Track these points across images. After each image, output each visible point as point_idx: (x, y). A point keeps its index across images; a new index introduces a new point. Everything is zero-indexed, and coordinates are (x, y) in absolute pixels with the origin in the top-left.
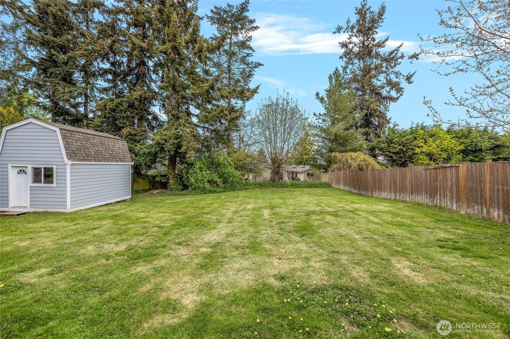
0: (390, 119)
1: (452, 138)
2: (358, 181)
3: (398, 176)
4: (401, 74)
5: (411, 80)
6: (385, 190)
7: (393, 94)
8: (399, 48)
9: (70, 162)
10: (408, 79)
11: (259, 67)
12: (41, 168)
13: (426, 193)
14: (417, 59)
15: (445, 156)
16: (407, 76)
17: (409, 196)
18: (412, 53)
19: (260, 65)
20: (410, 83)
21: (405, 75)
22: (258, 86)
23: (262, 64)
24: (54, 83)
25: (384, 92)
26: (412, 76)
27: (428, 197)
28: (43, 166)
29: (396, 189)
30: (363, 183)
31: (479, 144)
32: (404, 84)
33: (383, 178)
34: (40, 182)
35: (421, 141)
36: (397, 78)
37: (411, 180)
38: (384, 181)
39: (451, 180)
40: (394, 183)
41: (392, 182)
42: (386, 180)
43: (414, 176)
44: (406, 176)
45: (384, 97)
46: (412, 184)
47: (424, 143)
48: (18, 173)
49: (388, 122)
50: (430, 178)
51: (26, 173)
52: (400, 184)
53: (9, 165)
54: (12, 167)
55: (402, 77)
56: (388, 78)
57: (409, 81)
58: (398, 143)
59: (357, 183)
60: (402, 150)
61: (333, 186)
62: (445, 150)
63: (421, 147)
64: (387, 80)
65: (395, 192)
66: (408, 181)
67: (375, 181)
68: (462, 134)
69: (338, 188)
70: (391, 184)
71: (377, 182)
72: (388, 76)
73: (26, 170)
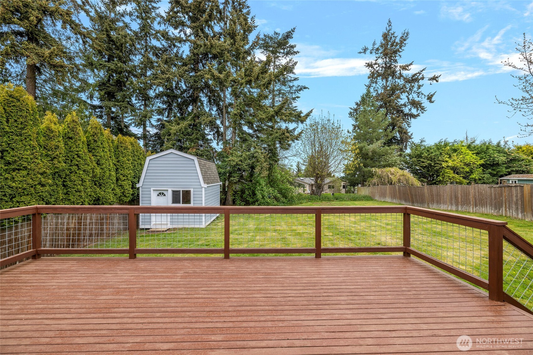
0: (412, 134)
1: (473, 154)
2: (412, 195)
4: (423, 94)
5: (433, 100)
6: (445, 203)
7: (414, 111)
8: (421, 71)
9: (206, 186)
10: (430, 98)
13: (491, 205)
14: (437, 81)
15: (468, 170)
16: (428, 96)
17: (473, 208)
18: (432, 77)
19: (305, 88)
20: (431, 102)
21: (427, 95)
23: (308, 88)
24: (123, 107)
25: (406, 110)
26: (432, 96)
27: (493, 209)
28: (181, 190)
29: (458, 202)
30: (418, 197)
31: (496, 159)
32: (425, 103)
33: (441, 193)
34: (180, 203)
35: (446, 156)
36: (418, 97)
37: (475, 195)
38: (444, 196)
39: (517, 196)
40: (455, 197)
41: (453, 197)
43: (478, 192)
44: (469, 192)
45: (405, 114)
46: (475, 198)
47: (449, 158)
48: (158, 195)
49: (410, 138)
50: (495, 194)
51: (165, 195)
52: (461, 198)
53: (152, 189)
54: (154, 190)
55: (423, 96)
56: (410, 97)
57: (431, 100)
58: (426, 158)
59: (410, 197)
60: (430, 165)
61: (376, 198)
62: (468, 165)
63: (447, 162)
64: (408, 99)
65: (457, 205)
66: (471, 196)
67: (432, 195)
68: (481, 151)
69: (383, 200)
70: (451, 198)
71: (435, 196)
72: (409, 95)
73: (165, 193)
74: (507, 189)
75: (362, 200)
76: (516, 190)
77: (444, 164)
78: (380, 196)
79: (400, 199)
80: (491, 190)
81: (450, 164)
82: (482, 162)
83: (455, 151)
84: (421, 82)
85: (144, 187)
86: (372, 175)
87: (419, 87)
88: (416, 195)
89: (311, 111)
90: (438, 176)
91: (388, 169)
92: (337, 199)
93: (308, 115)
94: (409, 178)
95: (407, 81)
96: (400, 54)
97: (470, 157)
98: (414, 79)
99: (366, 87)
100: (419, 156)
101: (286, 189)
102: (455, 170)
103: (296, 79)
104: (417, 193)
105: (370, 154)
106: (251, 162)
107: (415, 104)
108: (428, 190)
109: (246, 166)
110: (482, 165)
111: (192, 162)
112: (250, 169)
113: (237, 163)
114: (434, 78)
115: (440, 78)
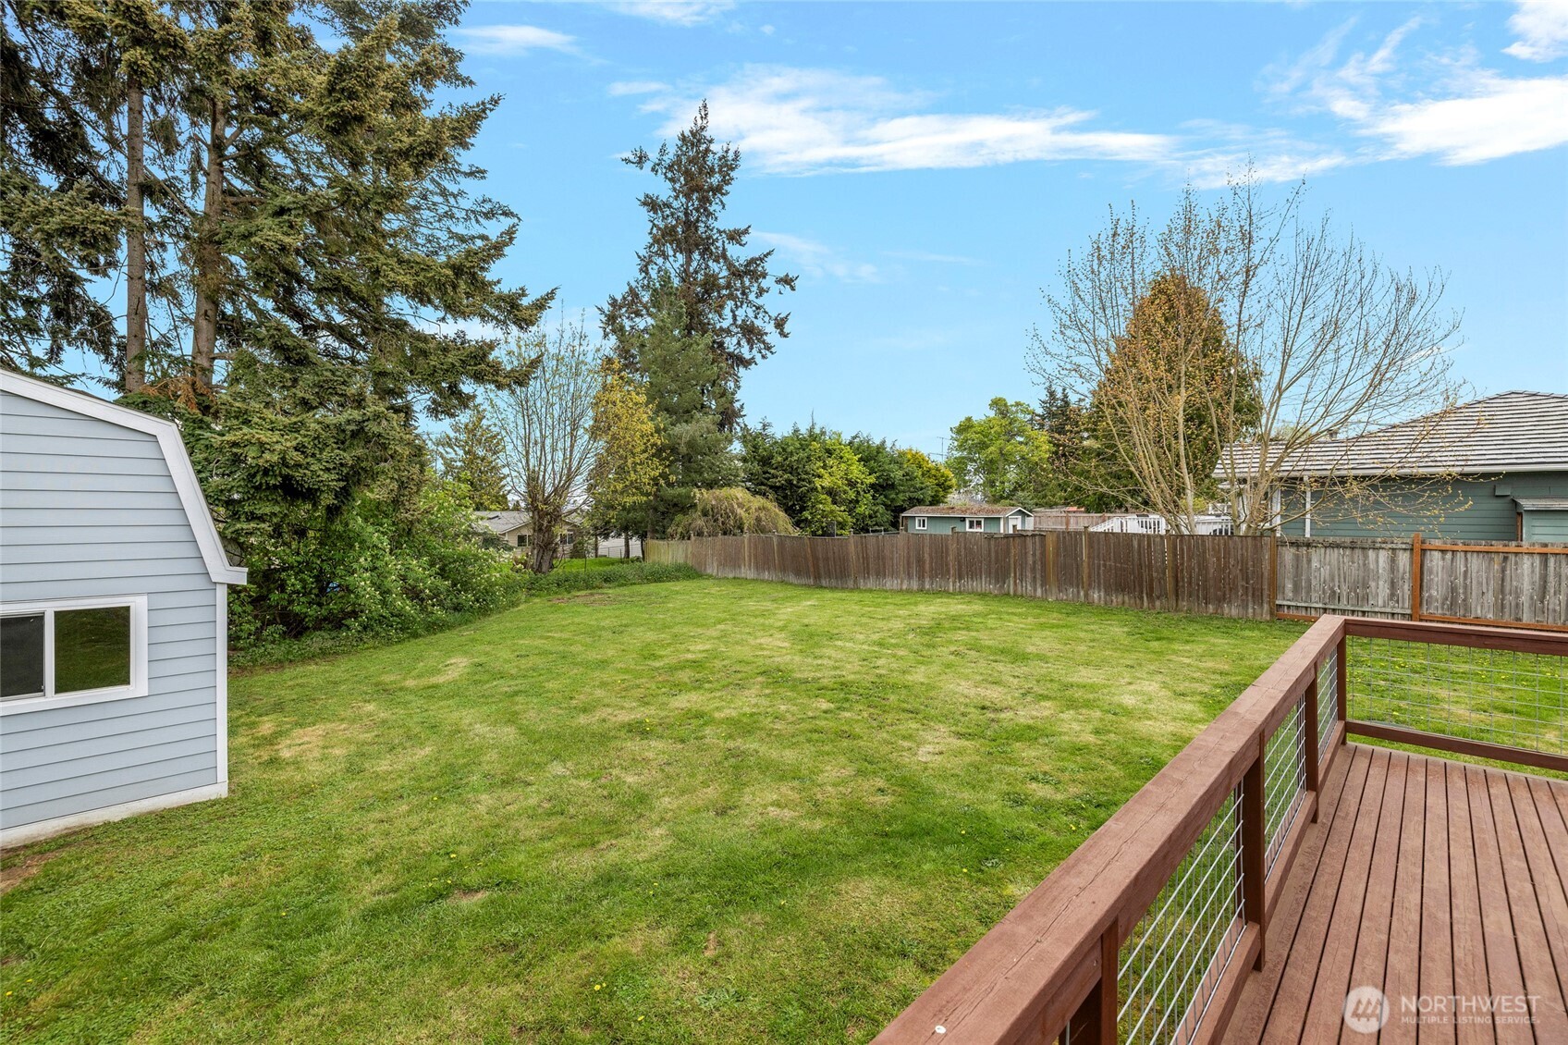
0: (742, 406)
1: (859, 461)
3: (927, 549)
4: (766, 312)
5: (786, 331)
6: (894, 574)
7: (745, 352)
8: (765, 257)
10: (780, 324)
11: (502, 218)
13: (989, 574)
14: (793, 289)
15: (853, 495)
16: (776, 319)
17: (954, 582)
18: (782, 275)
19: (507, 213)
20: (783, 335)
21: (773, 315)
22: (552, 292)
23: (515, 215)
25: (730, 343)
26: (784, 320)
27: (993, 581)
29: (924, 571)
30: (831, 563)
31: (891, 475)
32: (772, 337)
33: (887, 553)
35: (818, 463)
36: (756, 318)
37: (959, 554)
38: (892, 559)
39: (1034, 555)
40: (918, 561)
41: (913, 560)
43: (965, 548)
44: (947, 549)
45: (727, 355)
46: (959, 562)
47: (822, 468)
49: (737, 414)
50: (997, 552)
52: (931, 563)
55: (767, 319)
56: (740, 313)
57: (782, 330)
58: (780, 466)
59: (810, 564)
60: (790, 482)
61: (709, 571)
62: (852, 484)
63: (819, 477)
64: (735, 317)
65: (921, 578)
66: (951, 557)
67: (866, 558)
68: (870, 455)
69: (731, 576)
70: (908, 563)
71: (871, 560)
72: (737, 307)
74: (1017, 540)
75: (677, 579)
76: (1034, 543)
77: (818, 483)
78: (722, 564)
79: (784, 569)
80: (989, 544)
81: (827, 482)
82: (871, 480)
83: (829, 452)
84: (765, 283)
86: (683, 506)
87: (761, 292)
89: (551, 295)
91: (725, 492)
92: (606, 581)
93: (541, 305)
94: (777, 514)
95: (736, 274)
96: (724, 198)
97: (857, 471)
98: (752, 270)
99: (638, 261)
100: (765, 461)
101: (463, 560)
102: (831, 492)
103: (477, 173)
105: (683, 449)
106: (348, 457)
107: (751, 333)
108: (856, 547)
109: (328, 470)
110: (872, 486)
111: (146, 449)
112: (342, 484)
113: (283, 459)
114: (787, 281)
115: (797, 283)
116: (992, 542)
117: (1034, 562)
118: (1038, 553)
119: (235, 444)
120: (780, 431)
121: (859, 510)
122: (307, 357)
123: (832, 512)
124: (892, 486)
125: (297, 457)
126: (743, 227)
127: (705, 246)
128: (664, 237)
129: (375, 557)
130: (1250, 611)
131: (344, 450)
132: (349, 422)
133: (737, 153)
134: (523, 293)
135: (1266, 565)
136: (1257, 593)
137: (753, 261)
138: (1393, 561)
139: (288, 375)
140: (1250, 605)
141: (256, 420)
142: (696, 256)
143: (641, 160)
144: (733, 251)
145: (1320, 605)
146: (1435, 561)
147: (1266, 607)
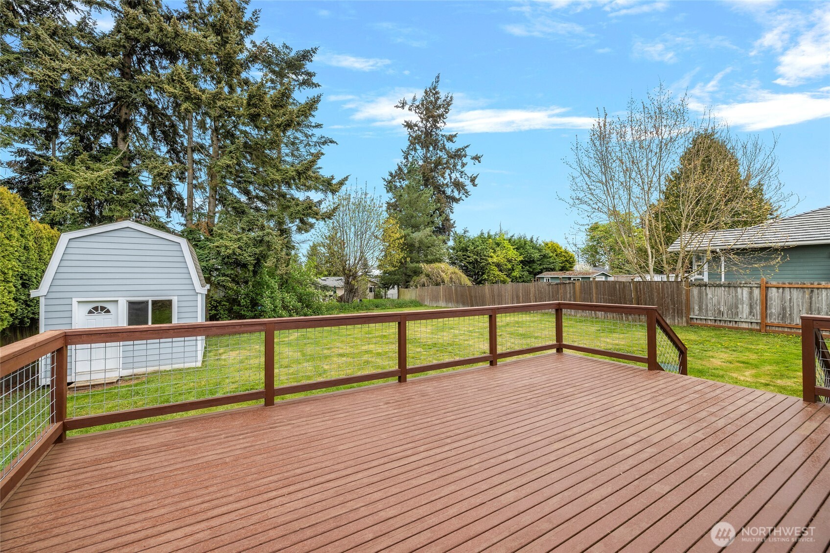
0: (454, 222)
1: (514, 249)
2: (471, 296)
3: (521, 291)
4: (466, 174)
5: (476, 183)
7: (456, 194)
8: (465, 147)
10: (473, 180)
11: (330, 144)
12: (147, 302)
14: (479, 162)
15: (510, 267)
16: (471, 177)
18: (474, 155)
19: (332, 142)
20: (475, 185)
21: (470, 176)
22: (347, 177)
23: (336, 142)
25: (448, 191)
26: (475, 178)
28: (150, 299)
29: (519, 302)
30: (478, 298)
31: (533, 256)
32: (469, 187)
33: (503, 293)
35: (491, 250)
36: (461, 177)
37: (535, 293)
38: (505, 296)
39: (570, 293)
42: (507, 294)
43: (538, 290)
44: (530, 290)
45: (447, 196)
46: (535, 297)
47: (493, 253)
48: (90, 312)
49: (452, 226)
50: (553, 292)
51: (108, 311)
52: (523, 298)
53: (75, 301)
54: (79, 302)
55: (466, 178)
56: (453, 176)
57: (474, 183)
58: (472, 252)
60: (476, 260)
61: (426, 303)
62: (509, 261)
63: (492, 257)
64: (451, 178)
67: (493, 296)
68: (520, 245)
69: (435, 305)
70: (513, 298)
71: (496, 297)
72: (451, 173)
73: (108, 306)
74: (562, 286)
75: (410, 306)
76: (570, 287)
77: (490, 260)
78: (431, 300)
79: (457, 302)
80: (549, 288)
81: (495, 260)
82: (521, 258)
83: (498, 245)
84: (465, 160)
85: (51, 295)
86: (417, 272)
87: (463, 165)
88: (476, 297)
89: (346, 179)
90: (483, 274)
91: (437, 265)
92: (377, 307)
93: (341, 183)
94: (460, 276)
95: (451, 157)
96: (445, 120)
97: (512, 253)
98: (458, 155)
99: (403, 153)
100: (465, 250)
101: (309, 294)
102: (498, 265)
103: (318, 126)
104: (477, 294)
105: (417, 245)
106: (257, 251)
107: (458, 185)
108: (489, 290)
109: (250, 256)
110: (521, 262)
111: (176, 248)
112: (255, 261)
113: (234, 252)
114: (477, 158)
115: (482, 159)
116: (551, 287)
117: (570, 297)
118: (572, 292)
119: (217, 247)
120: (473, 234)
121: (514, 274)
122: (244, 211)
123: (498, 275)
124: (533, 261)
125: (238, 251)
126: (454, 133)
127: (435, 144)
128: (415, 141)
129: (272, 293)
130: (676, 321)
131: (257, 248)
132: (258, 236)
133: (451, 97)
134: (333, 178)
135: (684, 297)
136: (680, 312)
137: (459, 150)
138: (751, 293)
139: (237, 219)
140: (676, 318)
141: (225, 237)
142: (431, 148)
143: (403, 104)
144: (449, 145)
145: (713, 318)
146: (773, 293)
147: (684, 319)
